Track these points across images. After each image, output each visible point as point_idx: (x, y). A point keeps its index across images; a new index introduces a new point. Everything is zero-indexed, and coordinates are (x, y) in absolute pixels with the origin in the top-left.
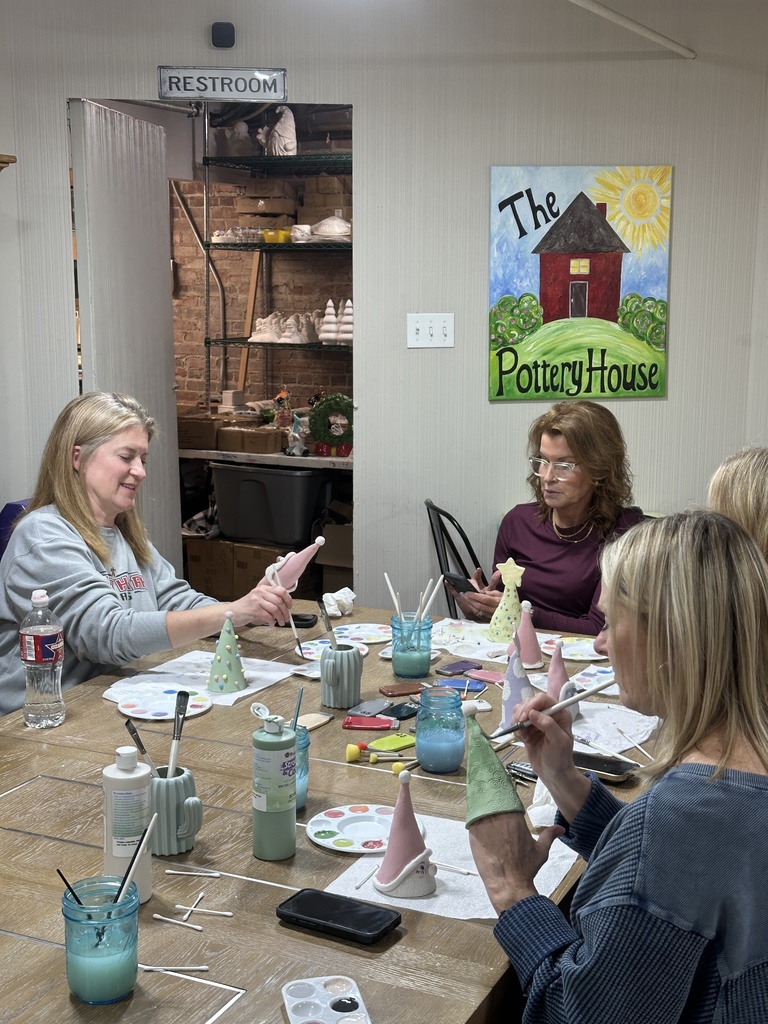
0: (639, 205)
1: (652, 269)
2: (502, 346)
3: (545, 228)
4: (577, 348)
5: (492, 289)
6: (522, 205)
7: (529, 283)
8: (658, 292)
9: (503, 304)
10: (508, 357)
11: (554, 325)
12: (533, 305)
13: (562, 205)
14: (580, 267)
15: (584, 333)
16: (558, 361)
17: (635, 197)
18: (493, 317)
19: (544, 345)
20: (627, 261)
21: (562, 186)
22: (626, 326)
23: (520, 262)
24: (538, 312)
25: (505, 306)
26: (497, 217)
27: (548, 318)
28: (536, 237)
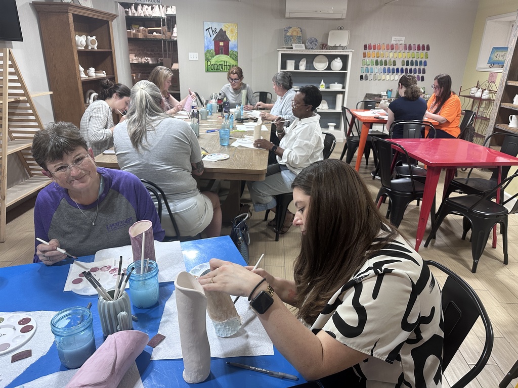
0: (232, 31)
1: (235, 45)
2: (208, 60)
3: (215, 35)
4: (222, 61)
5: (205, 48)
6: (210, 30)
7: (212, 47)
8: (236, 50)
9: (207, 51)
10: (209, 62)
11: (217, 56)
12: (213, 51)
13: (218, 31)
14: (222, 44)
15: (223, 58)
16: (218, 64)
17: (231, 29)
18: (205, 54)
19: (216, 60)
20: (230, 43)
21: (218, 27)
22: (230, 57)
23: (210, 42)
24: (214, 53)
25: (208, 51)
26: (205, 32)
27: (216, 54)
28: (213, 37)
